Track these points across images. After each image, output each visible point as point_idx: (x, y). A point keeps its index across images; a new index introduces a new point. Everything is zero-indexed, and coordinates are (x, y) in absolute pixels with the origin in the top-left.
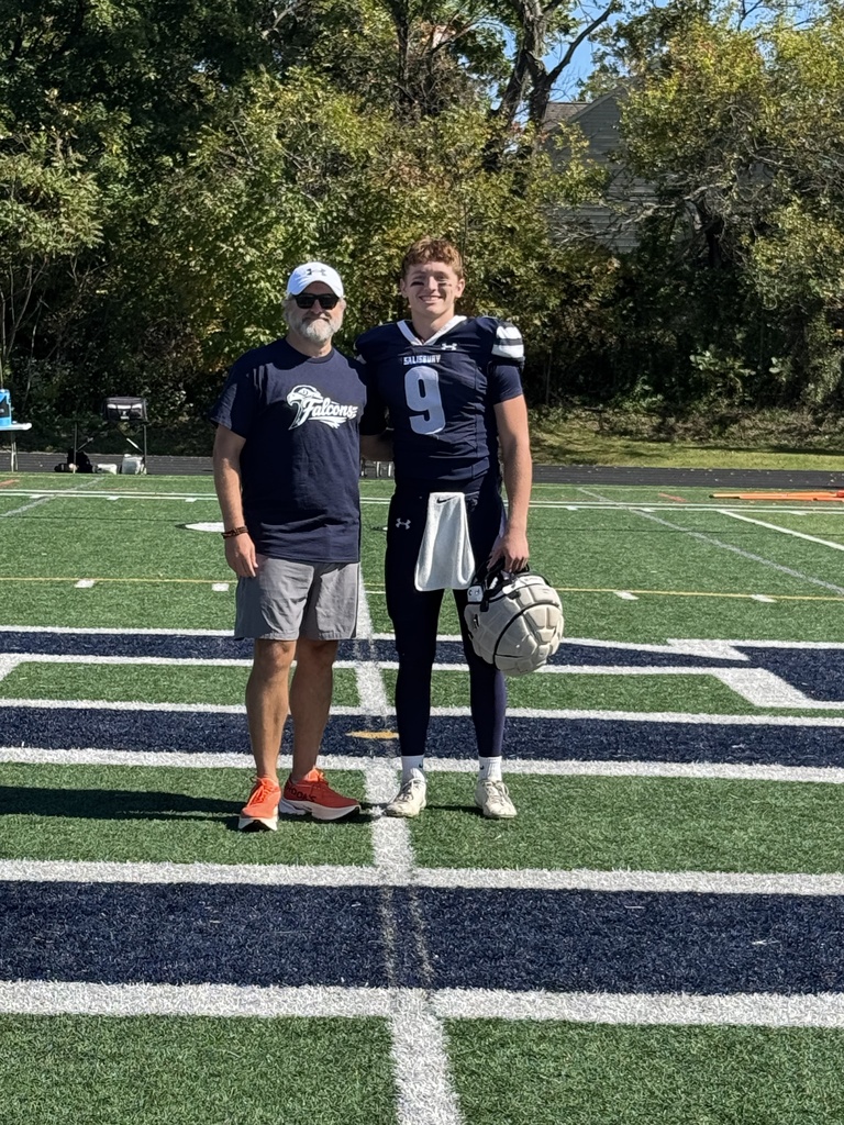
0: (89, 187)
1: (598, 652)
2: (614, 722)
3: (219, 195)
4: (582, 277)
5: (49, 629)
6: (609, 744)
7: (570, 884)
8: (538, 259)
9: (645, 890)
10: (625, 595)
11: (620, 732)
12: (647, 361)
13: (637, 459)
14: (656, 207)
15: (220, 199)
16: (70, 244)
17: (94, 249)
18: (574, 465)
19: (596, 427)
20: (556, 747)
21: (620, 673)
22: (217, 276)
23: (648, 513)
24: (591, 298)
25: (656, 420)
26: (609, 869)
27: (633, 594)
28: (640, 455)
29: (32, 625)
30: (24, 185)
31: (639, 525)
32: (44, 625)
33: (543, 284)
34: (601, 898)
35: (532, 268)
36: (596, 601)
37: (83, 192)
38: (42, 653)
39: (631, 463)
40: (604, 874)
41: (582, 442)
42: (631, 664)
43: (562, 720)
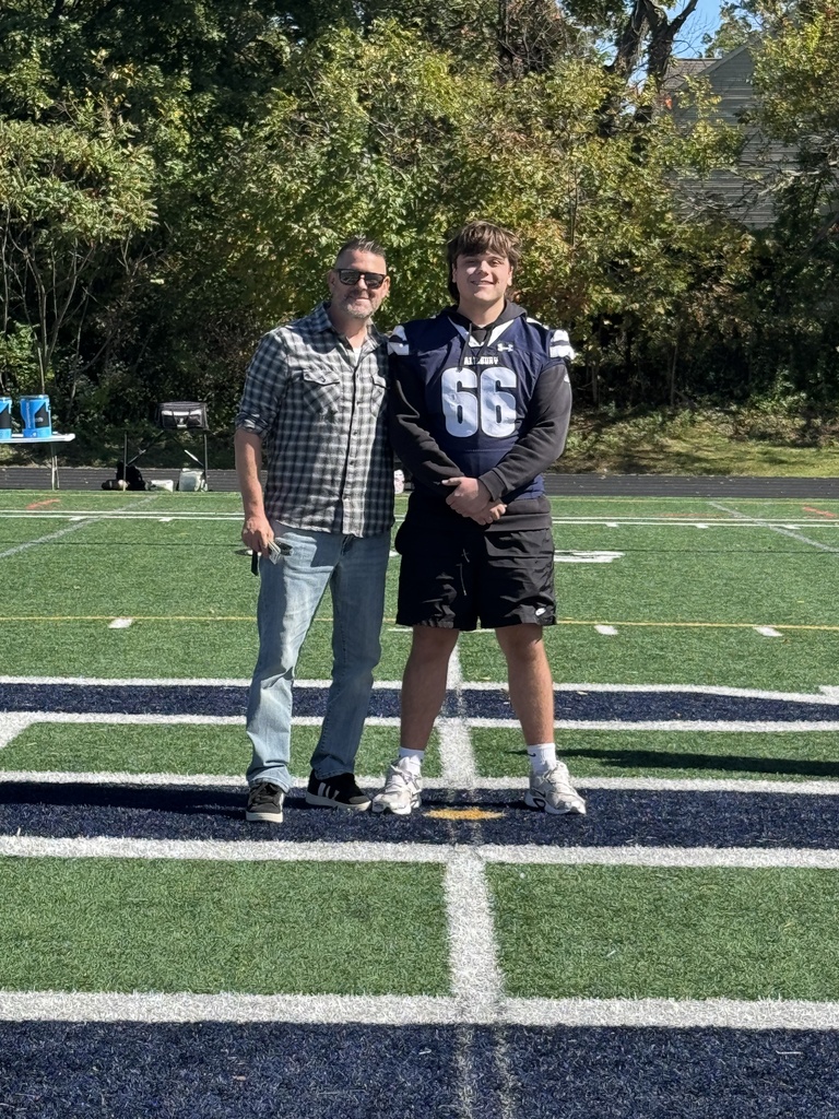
0: (143, 161)
1: (735, 703)
2: (756, 794)
3: (290, 169)
4: (712, 258)
5: (71, 681)
6: (751, 824)
7: (703, 1019)
8: (661, 237)
9: (802, 1028)
10: (767, 631)
11: (764, 808)
12: (788, 353)
13: (777, 467)
14: (798, 174)
15: (291, 173)
16: (119, 226)
17: (147, 232)
18: (705, 475)
19: (730, 430)
20: (685, 830)
21: (763, 730)
22: (289, 262)
23: (791, 530)
24: (724, 280)
25: (800, 422)
26: (753, 998)
27: (776, 630)
28: (782, 462)
29: (51, 676)
30: (67, 159)
31: (782, 544)
32: (64, 674)
33: (666, 266)
34: (745, 1039)
35: (654, 248)
36: (732, 640)
37: (135, 167)
38: (58, 711)
39: (771, 472)
40: (748, 1005)
41: (712, 449)
42: (776, 718)
43: (692, 793)
